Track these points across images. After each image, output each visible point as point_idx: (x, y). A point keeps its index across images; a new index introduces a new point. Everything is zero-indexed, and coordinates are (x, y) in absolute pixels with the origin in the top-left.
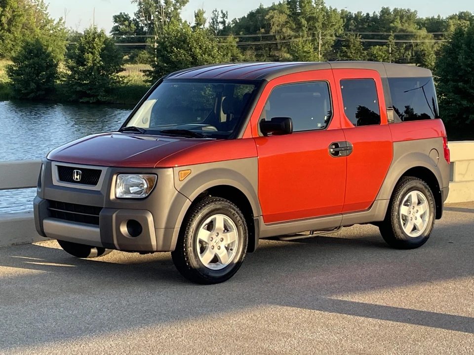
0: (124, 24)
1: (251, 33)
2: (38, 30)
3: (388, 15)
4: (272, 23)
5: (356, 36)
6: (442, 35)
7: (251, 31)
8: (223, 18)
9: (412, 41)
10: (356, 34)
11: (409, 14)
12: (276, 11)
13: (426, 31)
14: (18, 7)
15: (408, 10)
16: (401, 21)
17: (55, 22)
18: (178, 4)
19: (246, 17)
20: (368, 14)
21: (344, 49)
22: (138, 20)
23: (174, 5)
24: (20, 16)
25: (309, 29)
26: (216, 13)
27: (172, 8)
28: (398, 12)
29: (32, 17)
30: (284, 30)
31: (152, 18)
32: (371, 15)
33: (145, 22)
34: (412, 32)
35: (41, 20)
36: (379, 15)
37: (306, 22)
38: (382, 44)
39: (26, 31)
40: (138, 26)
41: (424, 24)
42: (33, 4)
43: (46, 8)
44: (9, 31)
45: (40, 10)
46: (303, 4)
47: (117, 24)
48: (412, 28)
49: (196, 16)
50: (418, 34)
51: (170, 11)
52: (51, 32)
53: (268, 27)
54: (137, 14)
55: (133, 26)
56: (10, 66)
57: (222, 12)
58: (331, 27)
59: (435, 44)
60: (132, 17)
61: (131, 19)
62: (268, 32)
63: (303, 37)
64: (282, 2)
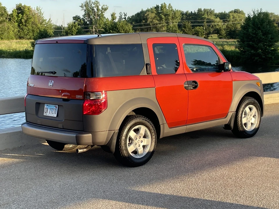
0: (78, 21)
1: (138, 23)
2: (39, 25)
3: (201, 12)
4: (148, 18)
5: (189, 23)
6: (226, 21)
7: (138, 22)
8: (125, 16)
9: (213, 24)
10: (189, 22)
11: (211, 11)
12: (149, 12)
13: (219, 19)
14: (29, 14)
15: (210, 9)
16: (207, 15)
17: (47, 21)
18: (103, 10)
19: (134, 15)
20: (192, 12)
21: (183, 28)
22: (84, 18)
23: (101, 11)
24: (30, 18)
25: (166, 20)
26: (121, 14)
27: (100, 12)
28: (205, 11)
29: (36, 19)
30: (154, 21)
31: (91, 17)
32: (193, 12)
33: (88, 19)
34: (213, 20)
35: (40, 20)
36: (197, 12)
37: (164, 17)
38: (200, 26)
39: (34, 25)
40: (84, 21)
41: (218, 16)
42: (36, 13)
43: (43, 14)
44: (26, 26)
45: (39, 15)
46: (162, 8)
47: (74, 21)
48: (212, 18)
49: (111, 16)
50: (215, 20)
51: (99, 14)
52: (45, 25)
53: (146, 19)
54: (84, 16)
55: (82, 21)
56: (33, 42)
57: (124, 13)
58: (176, 18)
59: (223, 25)
60: (82, 17)
61: (81, 18)
62: (146, 22)
63: (163, 23)
64: (152, 8)
